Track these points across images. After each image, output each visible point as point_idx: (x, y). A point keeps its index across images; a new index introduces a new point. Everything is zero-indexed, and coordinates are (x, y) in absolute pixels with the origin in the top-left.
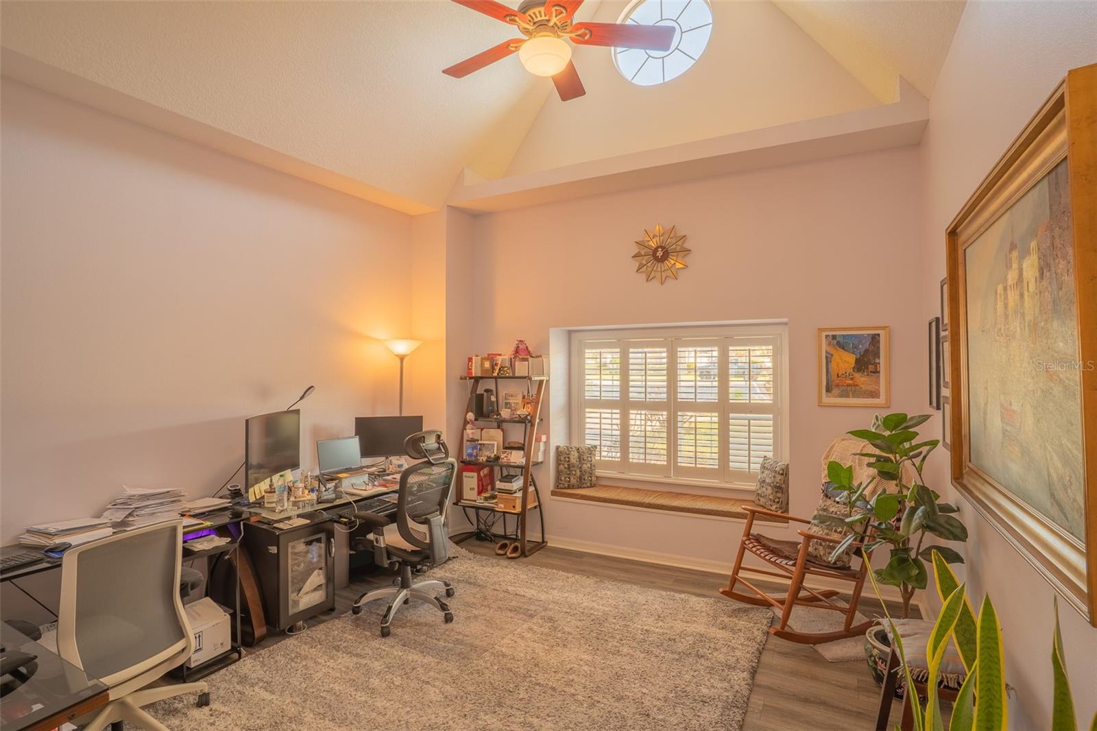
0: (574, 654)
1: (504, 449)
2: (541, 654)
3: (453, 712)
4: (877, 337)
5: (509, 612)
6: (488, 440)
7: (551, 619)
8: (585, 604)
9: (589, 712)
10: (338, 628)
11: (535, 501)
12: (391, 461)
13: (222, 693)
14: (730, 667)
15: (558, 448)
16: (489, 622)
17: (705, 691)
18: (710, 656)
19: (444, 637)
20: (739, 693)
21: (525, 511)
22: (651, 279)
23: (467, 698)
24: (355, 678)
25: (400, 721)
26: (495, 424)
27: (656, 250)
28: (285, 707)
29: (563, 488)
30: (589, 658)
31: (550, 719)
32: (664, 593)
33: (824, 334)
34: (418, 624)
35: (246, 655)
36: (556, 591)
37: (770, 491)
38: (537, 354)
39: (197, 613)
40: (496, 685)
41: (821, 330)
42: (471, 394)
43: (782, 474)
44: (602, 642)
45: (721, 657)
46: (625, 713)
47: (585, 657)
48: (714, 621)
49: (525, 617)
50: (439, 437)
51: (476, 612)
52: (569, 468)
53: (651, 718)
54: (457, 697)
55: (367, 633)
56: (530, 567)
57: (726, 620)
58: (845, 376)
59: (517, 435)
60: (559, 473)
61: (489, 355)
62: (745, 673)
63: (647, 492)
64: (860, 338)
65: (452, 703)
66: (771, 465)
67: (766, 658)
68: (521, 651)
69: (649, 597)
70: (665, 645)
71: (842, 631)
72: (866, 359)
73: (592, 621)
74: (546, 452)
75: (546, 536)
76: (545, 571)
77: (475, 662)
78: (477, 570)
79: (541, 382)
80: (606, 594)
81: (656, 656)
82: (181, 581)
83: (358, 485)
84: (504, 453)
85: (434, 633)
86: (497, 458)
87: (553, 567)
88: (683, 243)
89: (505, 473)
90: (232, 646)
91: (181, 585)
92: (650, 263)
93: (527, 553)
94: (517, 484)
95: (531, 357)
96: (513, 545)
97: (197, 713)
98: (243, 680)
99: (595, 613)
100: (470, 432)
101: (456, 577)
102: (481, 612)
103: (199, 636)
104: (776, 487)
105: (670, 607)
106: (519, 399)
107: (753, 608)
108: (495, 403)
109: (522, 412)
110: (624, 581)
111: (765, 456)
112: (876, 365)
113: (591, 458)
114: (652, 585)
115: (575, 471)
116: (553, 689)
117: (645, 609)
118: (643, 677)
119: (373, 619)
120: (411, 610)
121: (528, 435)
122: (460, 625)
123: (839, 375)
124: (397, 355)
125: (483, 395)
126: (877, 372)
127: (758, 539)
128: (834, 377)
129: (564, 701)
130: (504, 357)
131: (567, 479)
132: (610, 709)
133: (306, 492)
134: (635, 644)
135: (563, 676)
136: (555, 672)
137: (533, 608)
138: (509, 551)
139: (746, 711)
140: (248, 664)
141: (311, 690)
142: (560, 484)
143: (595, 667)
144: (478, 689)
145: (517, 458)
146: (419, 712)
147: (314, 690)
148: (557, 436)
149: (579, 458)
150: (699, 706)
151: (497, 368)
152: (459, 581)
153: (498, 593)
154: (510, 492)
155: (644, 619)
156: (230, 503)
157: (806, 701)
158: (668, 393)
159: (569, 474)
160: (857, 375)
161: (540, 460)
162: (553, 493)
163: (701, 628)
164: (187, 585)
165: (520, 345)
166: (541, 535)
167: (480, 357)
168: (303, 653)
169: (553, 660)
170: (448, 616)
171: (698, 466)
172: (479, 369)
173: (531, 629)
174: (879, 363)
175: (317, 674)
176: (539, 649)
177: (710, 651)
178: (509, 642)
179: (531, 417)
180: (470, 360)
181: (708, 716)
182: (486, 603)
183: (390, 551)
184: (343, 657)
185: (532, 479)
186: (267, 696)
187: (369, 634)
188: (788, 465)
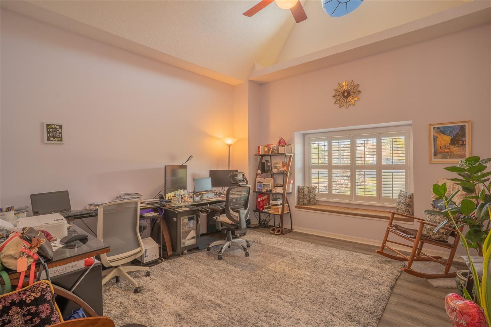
0: (303, 273)
1: (274, 186)
2: (287, 271)
3: (247, 289)
4: (463, 126)
5: (274, 254)
6: (267, 183)
7: (293, 258)
8: (309, 254)
9: (308, 295)
10: (201, 255)
11: (288, 210)
12: (224, 189)
13: (155, 273)
14: (380, 284)
15: (298, 187)
16: (265, 257)
17: (366, 292)
18: (370, 278)
19: (245, 262)
20: (384, 295)
21: (283, 214)
22: (341, 107)
23: (253, 284)
24: (206, 273)
25: (223, 290)
26: (270, 176)
27: (344, 93)
28: (178, 280)
29: (301, 205)
30: (310, 274)
31: (289, 296)
32: (348, 252)
33: (432, 127)
34: (234, 256)
35: (164, 261)
36: (296, 248)
37: (403, 206)
38: (289, 144)
39: (146, 242)
40: (266, 281)
41: (431, 125)
42: (259, 162)
43: (410, 198)
44: (316, 268)
45: (376, 280)
46: (325, 297)
47: (308, 274)
48: (372, 265)
49: (281, 257)
50: (244, 175)
51: (259, 254)
52: (304, 196)
53: (338, 300)
54: (248, 284)
55: (212, 258)
56: (285, 238)
57: (379, 265)
58: (445, 147)
59: (280, 181)
60: (299, 198)
61: (267, 145)
62: (388, 287)
63: (341, 208)
64: (453, 128)
65: (246, 285)
66: (404, 194)
67: (399, 282)
68: (279, 270)
69: (340, 253)
70: (347, 272)
71: (443, 274)
72: (457, 138)
73: (312, 260)
74: (293, 188)
75: (293, 226)
76: (291, 240)
77: (257, 272)
78: (261, 238)
79: (291, 156)
80: (319, 250)
81: (342, 276)
82: (139, 225)
83: (211, 197)
84: (274, 188)
85: (240, 260)
86: (271, 191)
87: (295, 239)
88: (357, 88)
89: (274, 197)
90: (159, 257)
91: (139, 227)
92: (342, 99)
93: (284, 233)
94: (280, 202)
95: (286, 145)
96: (278, 229)
97: (145, 278)
98: (163, 269)
99: (314, 257)
100: (259, 179)
101: (251, 240)
102: (262, 254)
103: (147, 251)
104: (407, 204)
105: (351, 257)
106: (281, 165)
107: (393, 261)
108: (270, 166)
109: (282, 169)
110: (329, 246)
111: (401, 191)
112: (463, 141)
113: (314, 191)
114: (343, 248)
115: (307, 197)
116: (292, 285)
117: (338, 257)
118: (335, 284)
119: (215, 253)
120: (231, 251)
121: (285, 181)
122: (252, 258)
123: (441, 147)
124: (227, 145)
125: (264, 163)
126: (464, 145)
127: (396, 227)
128: (438, 148)
129: (297, 289)
130: (274, 145)
131: (303, 201)
132: (318, 295)
133: (189, 198)
134: (332, 271)
135: (297, 280)
136: (293, 278)
137: (285, 253)
138: (276, 232)
139: (387, 303)
140: (165, 264)
141: (188, 275)
142: (299, 203)
143: (312, 278)
144: (258, 282)
145: (280, 190)
146: (232, 287)
147: (190, 276)
148: (298, 181)
149: (309, 191)
150: (362, 298)
151: (271, 150)
152: (253, 242)
153: (270, 247)
154: (276, 205)
155: (338, 261)
156: (159, 200)
157: (421, 302)
158: (351, 161)
159: (304, 199)
160: (452, 147)
161: (290, 191)
162: (296, 207)
163: (366, 267)
164: (142, 227)
165: (281, 140)
166: (290, 226)
167: (263, 146)
168: (186, 262)
169: (293, 274)
170: (247, 254)
171: (366, 195)
172: (263, 151)
173: (283, 261)
174: (465, 140)
175: (191, 270)
176: (287, 269)
177: (369, 276)
178: (273, 265)
179: (286, 172)
180: (259, 147)
181: (367, 302)
182: (264, 250)
183: (222, 224)
184: (202, 265)
185: (286, 199)
186: (172, 276)
187: (213, 258)
188: (413, 193)
